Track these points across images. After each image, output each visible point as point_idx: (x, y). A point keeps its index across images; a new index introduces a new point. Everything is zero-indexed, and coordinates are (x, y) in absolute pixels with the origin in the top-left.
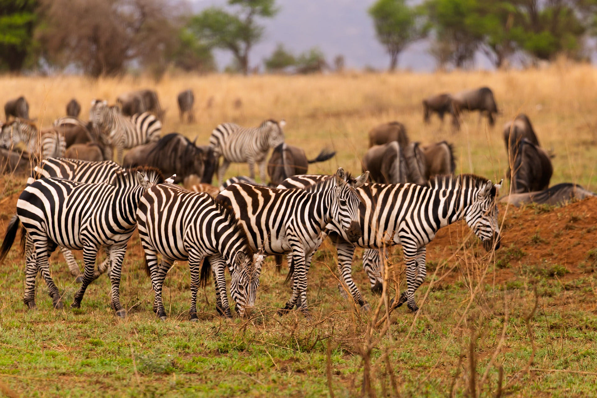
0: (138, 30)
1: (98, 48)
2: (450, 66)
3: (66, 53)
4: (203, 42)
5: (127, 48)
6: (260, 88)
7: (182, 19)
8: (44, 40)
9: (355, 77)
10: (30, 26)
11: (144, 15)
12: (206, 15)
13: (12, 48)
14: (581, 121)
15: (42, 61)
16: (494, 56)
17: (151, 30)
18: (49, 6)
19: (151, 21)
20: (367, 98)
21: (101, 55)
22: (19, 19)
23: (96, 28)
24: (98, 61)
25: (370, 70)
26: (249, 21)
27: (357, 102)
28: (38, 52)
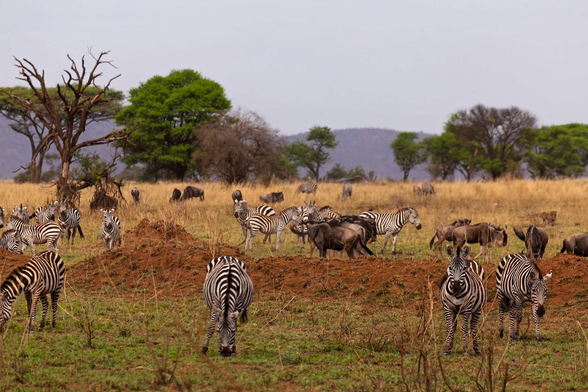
0: (255, 155)
1: (232, 165)
2: (440, 178)
3: (212, 168)
4: (292, 162)
5: (249, 166)
6: (328, 190)
7: (280, 148)
8: (199, 161)
9: (383, 184)
10: (189, 151)
11: (259, 145)
12: (294, 146)
13: (179, 164)
14: (522, 213)
15: (196, 173)
16: (465, 172)
17: (262, 154)
18: (202, 140)
19: (263, 150)
20: (393, 197)
21: (233, 169)
22: (182, 148)
23: (230, 153)
24: (231, 173)
25: (391, 180)
26: (320, 150)
27: (386, 199)
28: (194, 167)
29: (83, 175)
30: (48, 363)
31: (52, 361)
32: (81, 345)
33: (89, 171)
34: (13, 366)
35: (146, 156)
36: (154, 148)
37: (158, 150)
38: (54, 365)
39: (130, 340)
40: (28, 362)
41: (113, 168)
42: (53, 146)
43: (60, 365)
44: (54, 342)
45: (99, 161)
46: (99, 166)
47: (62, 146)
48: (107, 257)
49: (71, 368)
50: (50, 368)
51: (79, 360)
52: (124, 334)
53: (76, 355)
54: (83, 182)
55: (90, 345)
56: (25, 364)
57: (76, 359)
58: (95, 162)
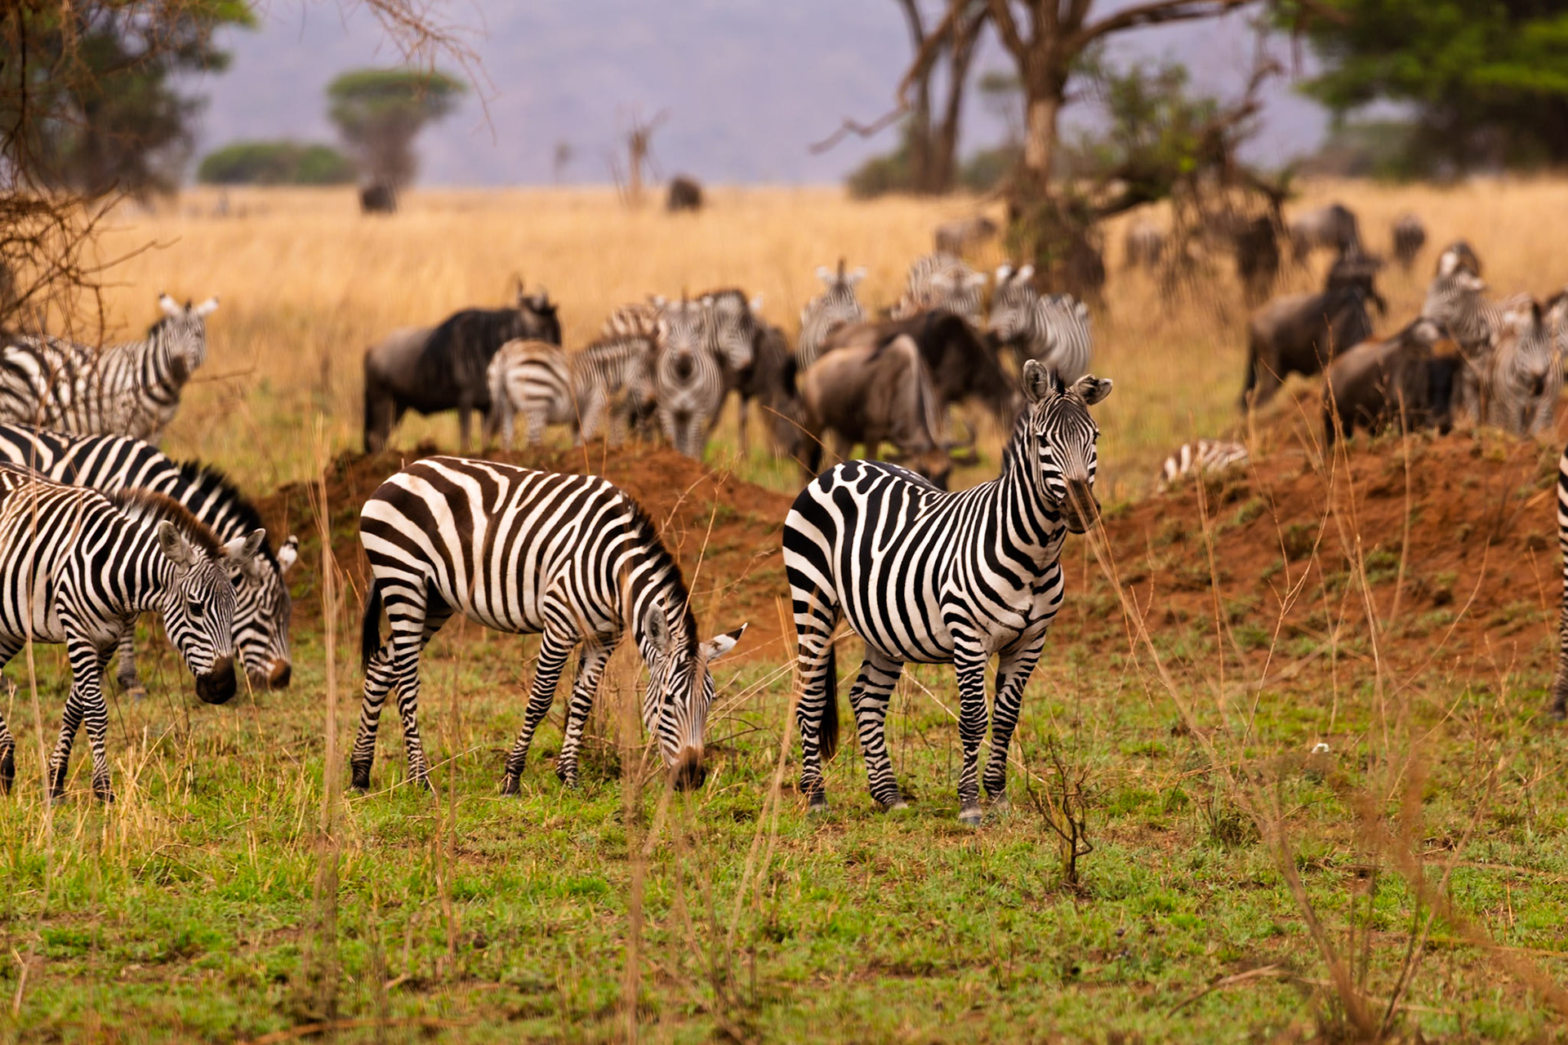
29: (1119, 155)
30: (876, 965)
31: (895, 953)
32: (1037, 888)
33: (1146, 137)
34: (720, 979)
35: (1411, 68)
36: (1445, 35)
37: (1467, 45)
38: (901, 970)
39: (1255, 859)
40: (793, 958)
41: (1248, 123)
42: (991, 34)
43: (928, 970)
44: (917, 874)
45: (1190, 93)
46: (1185, 116)
47: (1025, 30)
48: (1185, 503)
49: (973, 979)
50: (883, 982)
51: (1014, 949)
52: (1229, 832)
53: (1006, 926)
54: (1118, 189)
55: (1072, 882)
56: (774, 968)
57: (1003, 940)
58: (1166, 99)
